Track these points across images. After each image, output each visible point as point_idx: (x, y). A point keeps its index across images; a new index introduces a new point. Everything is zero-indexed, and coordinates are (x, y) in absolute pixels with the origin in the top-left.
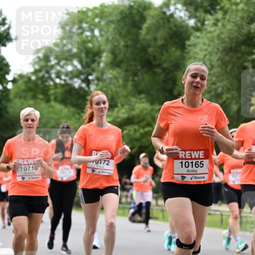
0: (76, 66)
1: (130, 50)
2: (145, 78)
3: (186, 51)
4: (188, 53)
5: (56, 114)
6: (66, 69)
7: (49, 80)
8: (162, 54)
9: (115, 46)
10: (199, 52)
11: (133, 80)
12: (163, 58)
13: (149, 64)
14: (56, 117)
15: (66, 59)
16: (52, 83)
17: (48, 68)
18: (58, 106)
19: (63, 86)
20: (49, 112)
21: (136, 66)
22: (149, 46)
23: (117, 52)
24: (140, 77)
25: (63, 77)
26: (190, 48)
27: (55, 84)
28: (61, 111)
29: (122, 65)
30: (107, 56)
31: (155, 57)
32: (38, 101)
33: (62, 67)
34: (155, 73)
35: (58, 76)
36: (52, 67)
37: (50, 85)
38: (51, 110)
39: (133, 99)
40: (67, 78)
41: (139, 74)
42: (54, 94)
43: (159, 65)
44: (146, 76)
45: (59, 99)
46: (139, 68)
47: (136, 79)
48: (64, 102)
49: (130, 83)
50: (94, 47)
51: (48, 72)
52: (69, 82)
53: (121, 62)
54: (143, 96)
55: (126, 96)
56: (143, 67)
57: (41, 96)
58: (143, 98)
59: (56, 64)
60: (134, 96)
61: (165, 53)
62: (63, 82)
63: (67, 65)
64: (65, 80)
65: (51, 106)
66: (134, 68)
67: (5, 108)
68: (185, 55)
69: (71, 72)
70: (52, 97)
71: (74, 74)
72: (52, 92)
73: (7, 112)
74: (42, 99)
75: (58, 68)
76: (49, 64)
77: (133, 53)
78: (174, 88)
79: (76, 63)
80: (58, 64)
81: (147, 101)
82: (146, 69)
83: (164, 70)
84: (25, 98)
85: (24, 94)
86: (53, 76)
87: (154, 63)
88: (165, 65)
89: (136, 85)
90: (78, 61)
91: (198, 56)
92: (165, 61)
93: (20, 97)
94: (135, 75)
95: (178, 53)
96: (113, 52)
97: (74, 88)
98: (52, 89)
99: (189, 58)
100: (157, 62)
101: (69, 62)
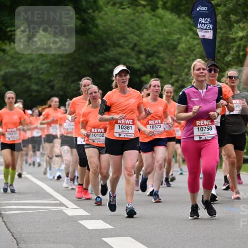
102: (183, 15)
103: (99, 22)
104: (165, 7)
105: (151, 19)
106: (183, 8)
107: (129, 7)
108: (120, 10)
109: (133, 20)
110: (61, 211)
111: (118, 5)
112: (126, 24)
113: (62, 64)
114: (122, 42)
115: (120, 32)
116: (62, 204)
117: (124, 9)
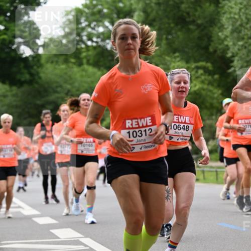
0: (107, 27)
1: (162, 8)
2: (180, 36)
3: (220, 5)
4: (223, 7)
5: (89, 77)
6: (97, 31)
7: (80, 43)
8: (196, 10)
9: (147, 4)
10: (234, 6)
11: (167, 39)
12: (197, 14)
13: (182, 21)
14: (89, 80)
15: (97, 21)
16: (83, 46)
17: (79, 31)
18: (91, 69)
19: (95, 48)
20: (82, 76)
21: (169, 24)
22: (182, 3)
23: (149, 10)
24: (174, 35)
25: (95, 39)
26: (224, 2)
27: (87, 46)
28: (94, 74)
29: (155, 24)
30: (139, 15)
31: (188, 13)
32: (71, 65)
33: (93, 29)
34: (189, 29)
35: (90, 39)
36: (83, 29)
37: (82, 48)
38: (84, 73)
39: (168, 58)
40: (99, 40)
41: (173, 31)
42: (86, 57)
43: (194, 21)
44: (179, 33)
45: (91, 61)
46: (172, 25)
47: (170, 37)
48: (96, 64)
49: (164, 42)
50: (125, 6)
51: (79, 35)
52: (101, 43)
53: (154, 20)
54: (177, 54)
55: (160, 56)
56: (177, 24)
57: (73, 60)
58: (178, 57)
59: (87, 26)
60: (168, 55)
61: (199, 9)
62: (94, 44)
63: (99, 26)
64: (97, 42)
65: (83, 70)
66: (167, 25)
67: (38, 73)
68: (219, 10)
69: (103, 33)
70: (85, 61)
71: (106, 35)
72: (84, 54)
73: (40, 78)
74: (74, 63)
75: (90, 30)
76: (80, 26)
77: (165, 11)
78: (210, 45)
79: (107, 24)
80: (89, 25)
81: (182, 59)
82: (179, 27)
83: (199, 26)
84: (57, 62)
85: (56, 59)
86: (85, 38)
87: (188, 20)
88: (199, 22)
89: (170, 44)
90: (109, 22)
91: (234, 10)
92: (199, 17)
93: (52, 62)
94: (169, 33)
95: (212, 8)
96: (145, 11)
97: (107, 49)
98: (84, 52)
99: (224, 13)
100: (191, 19)
101: (100, 24)
102: (102, 68)
103: (42, 75)
104: (88, 63)
105: (79, 72)
106: (101, 63)
107: (63, 64)
108: (57, 66)
109: (66, 74)
110: (19, 212)
111: (54, 63)
112: (61, 76)
113: (17, 107)
114: (59, 89)
115: (57, 82)
116: (19, 207)
117: (59, 65)
